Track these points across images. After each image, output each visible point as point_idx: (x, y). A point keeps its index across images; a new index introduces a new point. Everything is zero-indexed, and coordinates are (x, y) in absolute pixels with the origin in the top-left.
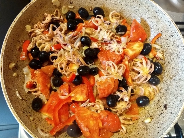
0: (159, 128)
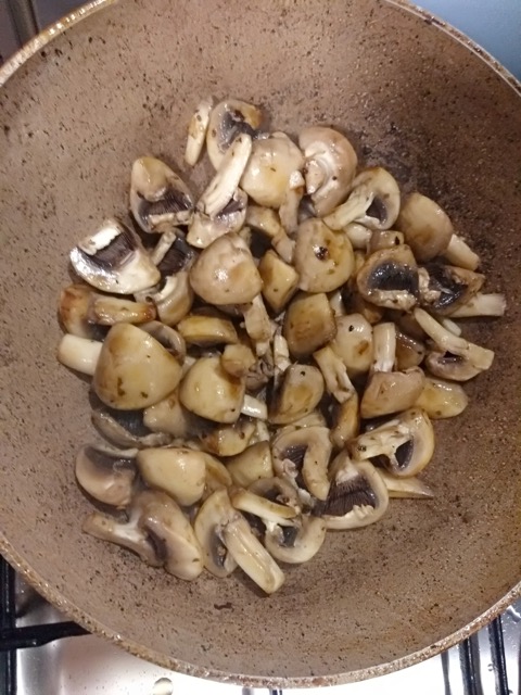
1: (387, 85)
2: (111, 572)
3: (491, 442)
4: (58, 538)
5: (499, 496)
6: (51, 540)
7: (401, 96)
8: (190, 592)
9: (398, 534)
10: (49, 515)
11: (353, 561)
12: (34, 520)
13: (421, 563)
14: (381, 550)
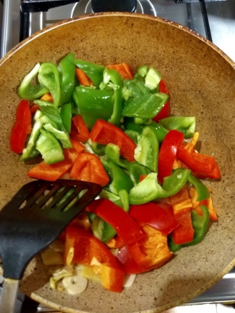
1: (9, 107)
2: (226, 230)
3: (167, 71)
4: (213, 252)
5: (191, 69)
6: (215, 255)
7: (14, 101)
8: (232, 197)
9: (205, 112)
10: (204, 256)
11: (216, 130)
12: (207, 263)
13: (218, 103)
14: (211, 119)
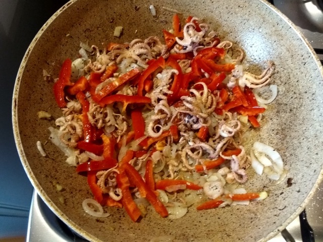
0: (275, 215)
